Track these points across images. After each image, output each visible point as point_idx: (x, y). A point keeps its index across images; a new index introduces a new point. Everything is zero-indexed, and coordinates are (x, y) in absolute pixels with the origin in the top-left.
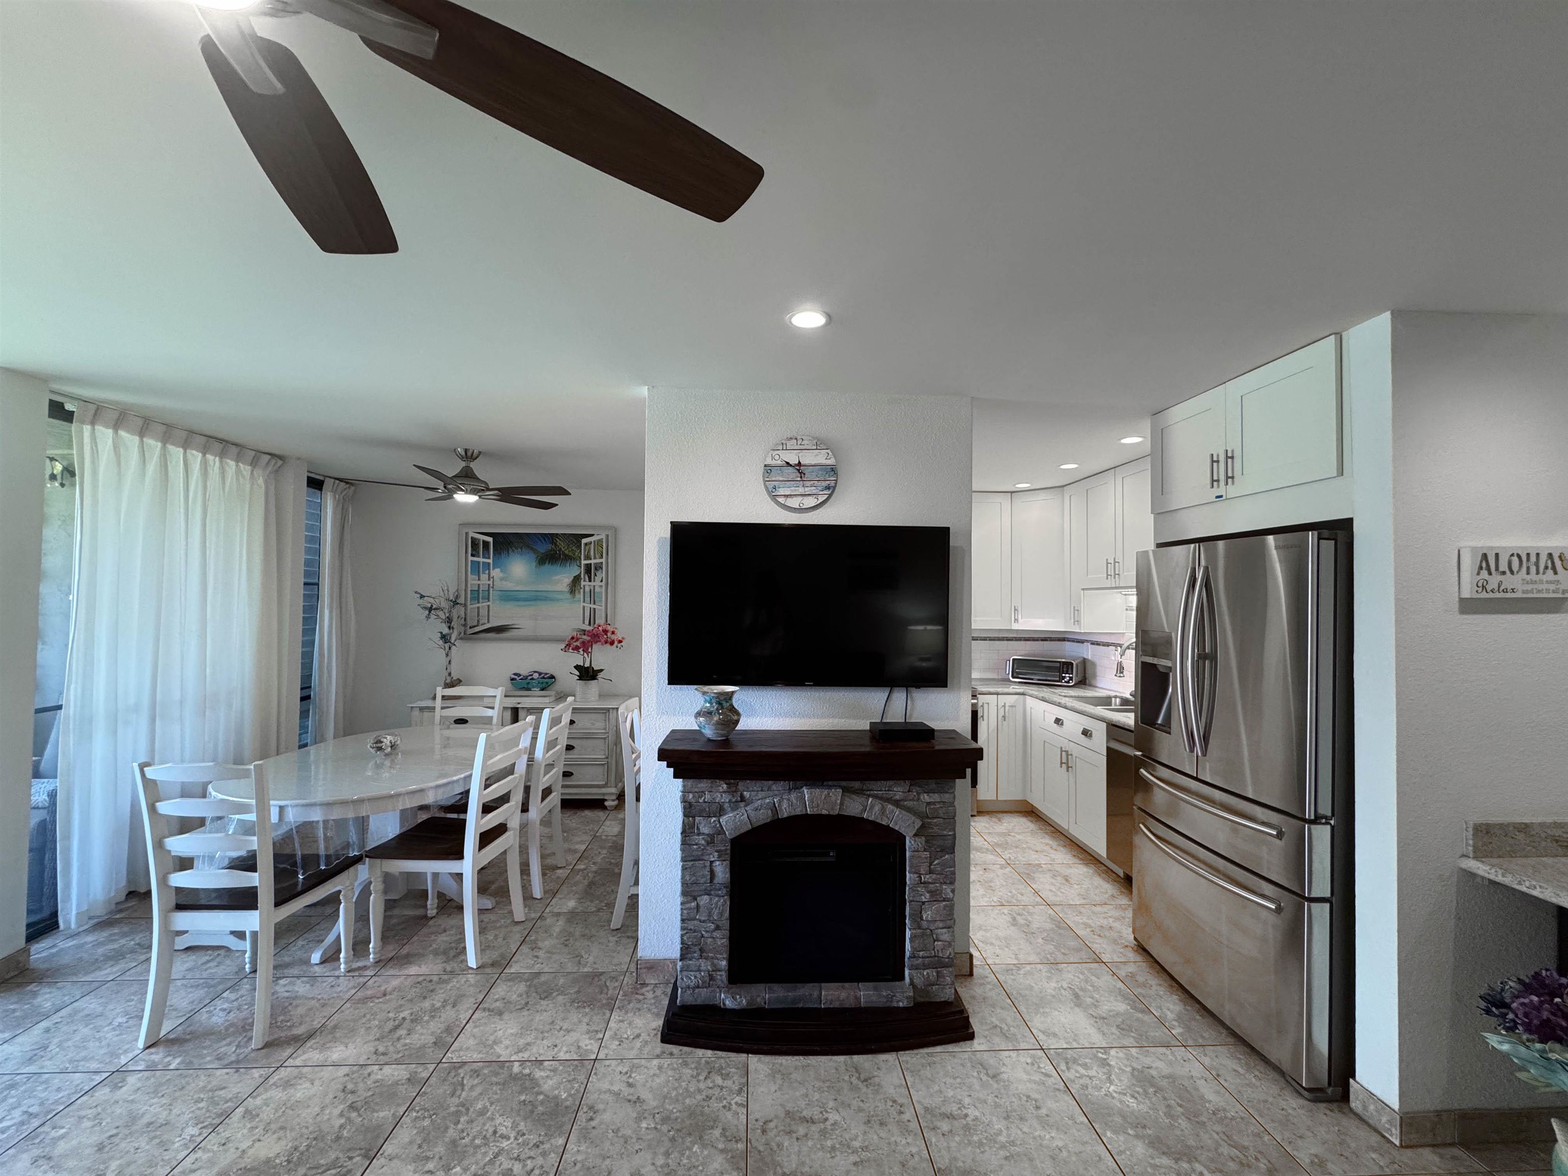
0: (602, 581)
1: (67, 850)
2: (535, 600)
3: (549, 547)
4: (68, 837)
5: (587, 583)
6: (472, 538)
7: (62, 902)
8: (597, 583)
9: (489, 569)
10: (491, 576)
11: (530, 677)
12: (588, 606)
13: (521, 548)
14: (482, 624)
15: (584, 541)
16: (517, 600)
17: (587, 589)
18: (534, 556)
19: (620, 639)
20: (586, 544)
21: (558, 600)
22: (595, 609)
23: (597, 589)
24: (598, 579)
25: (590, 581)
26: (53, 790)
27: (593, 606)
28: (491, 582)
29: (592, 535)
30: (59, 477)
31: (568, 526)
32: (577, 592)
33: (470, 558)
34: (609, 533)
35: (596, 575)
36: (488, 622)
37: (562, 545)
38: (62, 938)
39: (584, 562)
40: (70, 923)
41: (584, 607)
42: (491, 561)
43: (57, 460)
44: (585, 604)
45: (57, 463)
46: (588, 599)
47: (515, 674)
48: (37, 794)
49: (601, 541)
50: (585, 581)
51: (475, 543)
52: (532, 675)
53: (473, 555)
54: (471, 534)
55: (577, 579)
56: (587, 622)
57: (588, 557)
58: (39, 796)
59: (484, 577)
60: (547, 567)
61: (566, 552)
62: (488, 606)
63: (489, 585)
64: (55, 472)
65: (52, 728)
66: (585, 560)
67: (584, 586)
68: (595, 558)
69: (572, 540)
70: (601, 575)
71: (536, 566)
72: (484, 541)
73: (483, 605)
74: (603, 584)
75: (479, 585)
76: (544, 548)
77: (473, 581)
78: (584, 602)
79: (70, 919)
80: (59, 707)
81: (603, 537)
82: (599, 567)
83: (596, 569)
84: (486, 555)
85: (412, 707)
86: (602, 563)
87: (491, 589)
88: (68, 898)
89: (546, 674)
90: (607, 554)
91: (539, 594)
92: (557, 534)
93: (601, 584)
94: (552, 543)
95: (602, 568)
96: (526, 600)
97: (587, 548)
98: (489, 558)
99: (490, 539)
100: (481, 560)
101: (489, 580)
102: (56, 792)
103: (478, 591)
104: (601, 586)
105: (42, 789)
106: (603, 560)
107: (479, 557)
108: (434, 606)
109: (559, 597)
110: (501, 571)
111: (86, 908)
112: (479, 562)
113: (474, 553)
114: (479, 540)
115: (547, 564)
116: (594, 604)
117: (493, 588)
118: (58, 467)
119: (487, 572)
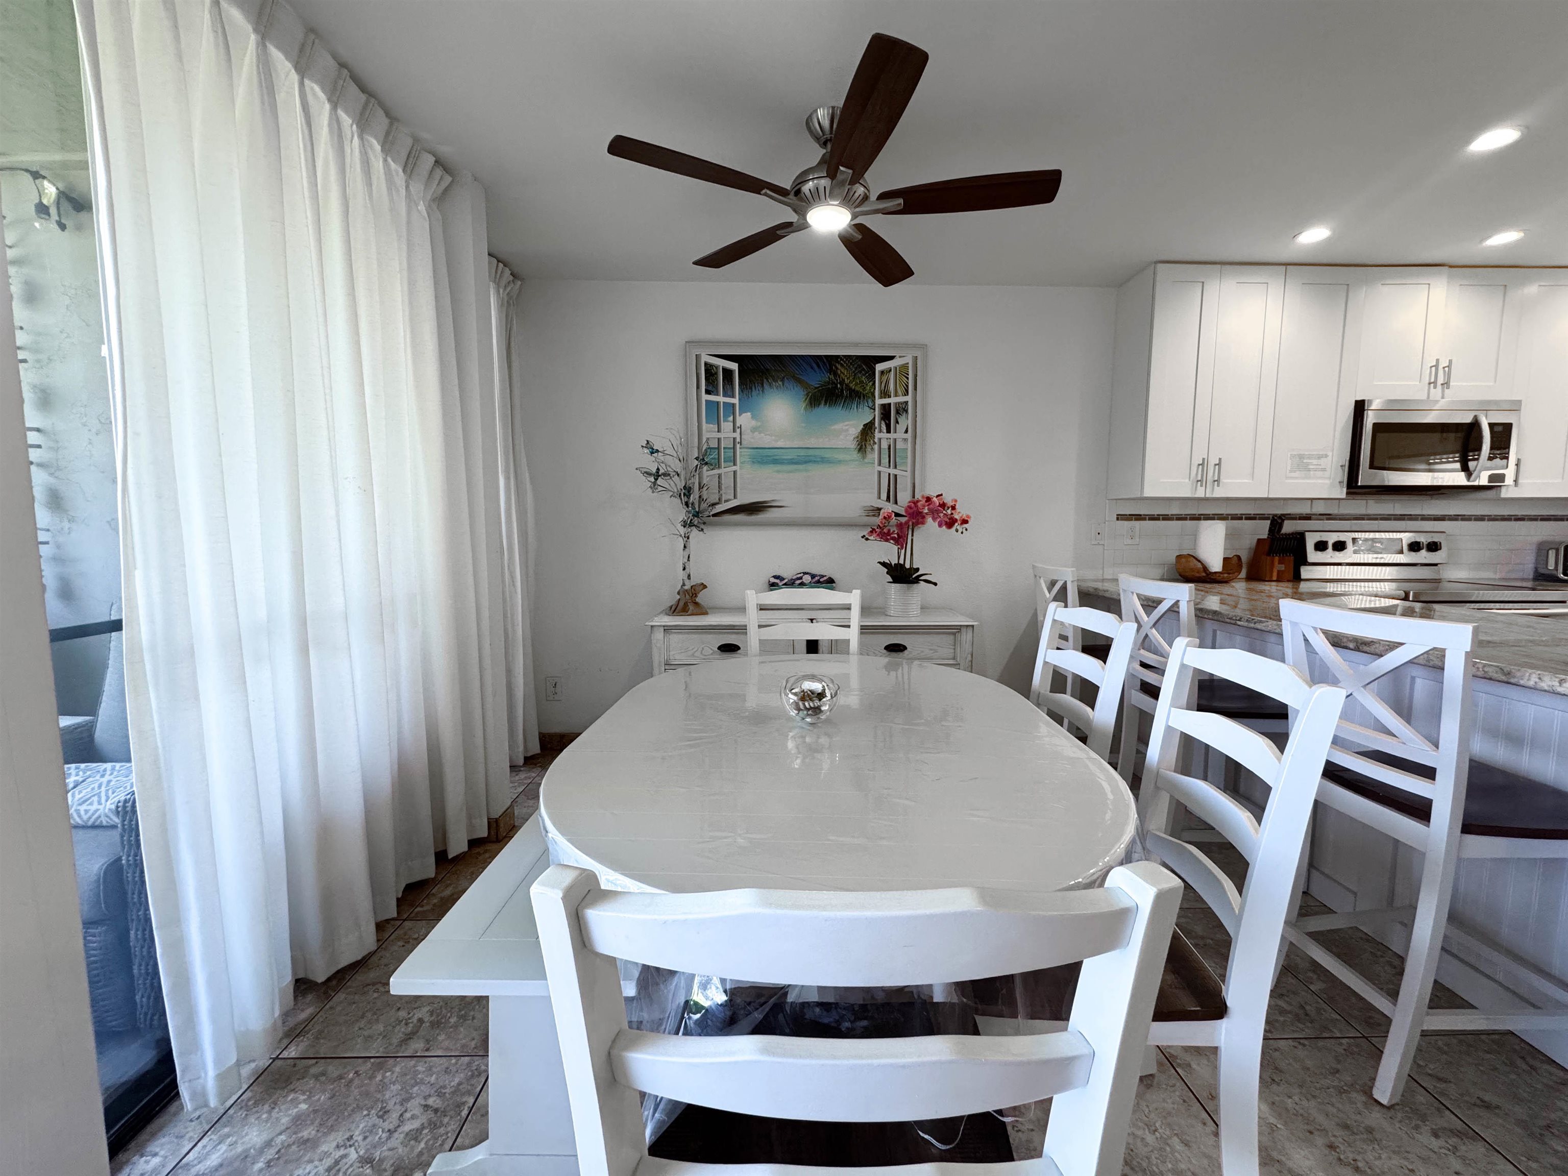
0: (906, 432)
1: (178, 946)
2: (806, 462)
3: (826, 377)
4: (176, 920)
5: (884, 435)
6: (706, 364)
7: (181, 1054)
8: (899, 434)
9: (734, 414)
10: (738, 425)
11: (798, 582)
12: (885, 471)
13: (782, 380)
14: (726, 501)
15: (879, 367)
16: (776, 462)
17: (884, 445)
18: (802, 393)
19: (964, 517)
20: (882, 373)
21: (840, 462)
22: (896, 476)
23: (900, 445)
24: (901, 427)
25: (889, 431)
26: (126, 801)
27: (892, 471)
28: (737, 435)
29: (891, 358)
30: (53, 211)
31: (856, 345)
32: (869, 449)
33: (705, 397)
34: (918, 353)
35: (897, 422)
36: (735, 497)
37: (845, 374)
38: (193, 1132)
39: (879, 402)
40: (204, 1094)
41: (879, 472)
42: (736, 401)
43: (44, 178)
44: (880, 468)
45: (46, 183)
46: (885, 461)
47: (775, 577)
48: (95, 799)
49: (905, 366)
50: (880, 431)
51: (710, 371)
52: (801, 578)
53: (708, 392)
54: (705, 358)
55: (868, 429)
56: (884, 496)
57: (885, 394)
58: (100, 803)
59: (727, 426)
60: (823, 411)
61: (852, 386)
62: (735, 472)
63: (735, 439)
64: (45, 202)
65: (105, 667)
66: (881, 397)
67: (880, 439)
68: (896, 395)
69: (860, 366)
70: (905, 421)
71: (805, 409)
72: (725, 370)
73: (726, 470)
74: (909, 436)
75: (719, 439)
76: (817, 379)
77: (709, 431)
78: (880, 464)
79: (204, 1088)
80: (116, 626)
81: (909, 360)
82: (902, 409)
83: (898, 412)
84: (729, 393)
85: (652, 626)
86: (906, 403)
87: (738, 446)
88: (194, 1046)
89: (823, 576)
90: (915, 388)
91: (811, 452)
92: (838, 357)
93: (906, 436)
94: (831, 371)
95: (907, 411)
96: (792, 462)
97: (885, 378)
98: (733, 396)
99: (734, 366)
100: (721, 399)
101: (734, 431)
102: (134, 802)
103: (718, 448)
104: (905, 440)
105: (103, 789)
106: (909, 398)
107: (717, 394)
108: (661, 471)
109: (841, 456)
110: (753, 417)
111: (234, 1060)
112: (718, 403)
113: (710, 388)
114: (717, 367)
115: (822, 405)
116: (896, 467)
117: (741, 443)
118: (50, 191)
119: (731, 418)
